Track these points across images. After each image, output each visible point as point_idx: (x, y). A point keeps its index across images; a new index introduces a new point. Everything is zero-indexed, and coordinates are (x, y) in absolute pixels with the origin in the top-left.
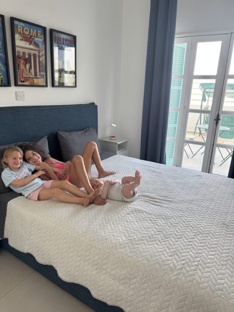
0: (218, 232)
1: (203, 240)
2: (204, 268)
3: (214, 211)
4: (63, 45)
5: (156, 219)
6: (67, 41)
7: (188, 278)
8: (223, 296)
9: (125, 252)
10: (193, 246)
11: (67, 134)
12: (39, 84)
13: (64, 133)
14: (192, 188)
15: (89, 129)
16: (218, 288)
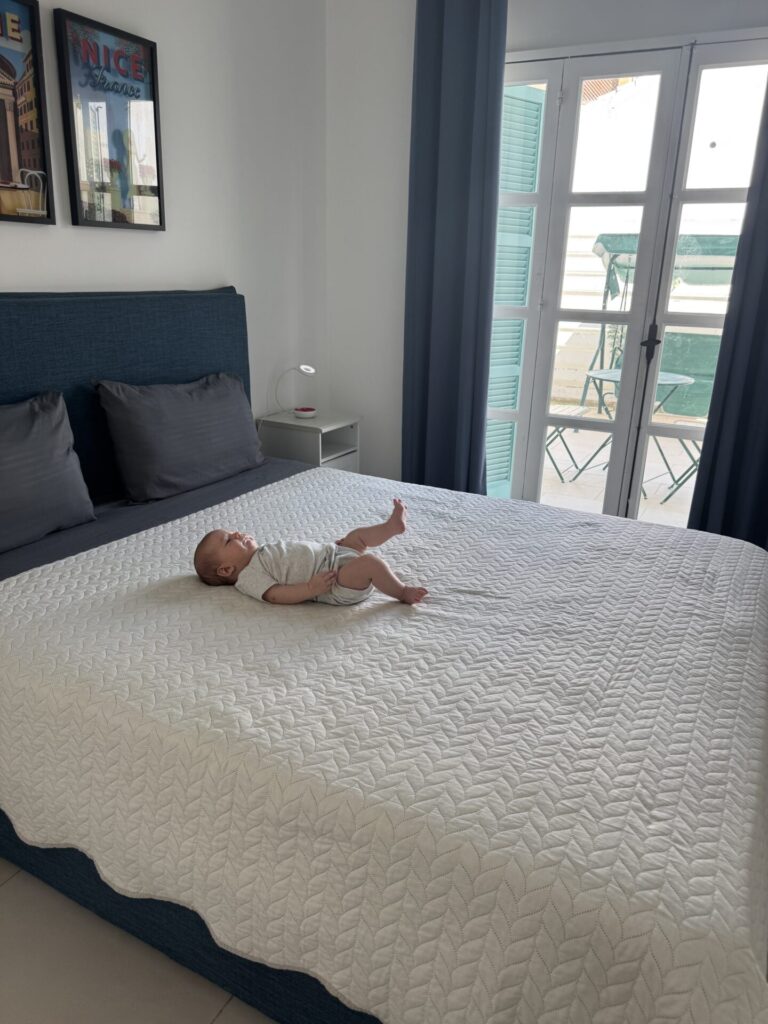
0: (648, 699)
1: (598, 725)
2: (598, 818)
3: (638, 630)
4: (106, 73)
5: (438, 665)
6: (121, 62)
7: (543, 852)
8: (661, 907)
9: (319, 775)
10: (565, 746)
11: (134, 390)
12: (20, 211)
13: (123, 390)
14: (565, 561)
15: (218, 377)
16: (646, 879)
